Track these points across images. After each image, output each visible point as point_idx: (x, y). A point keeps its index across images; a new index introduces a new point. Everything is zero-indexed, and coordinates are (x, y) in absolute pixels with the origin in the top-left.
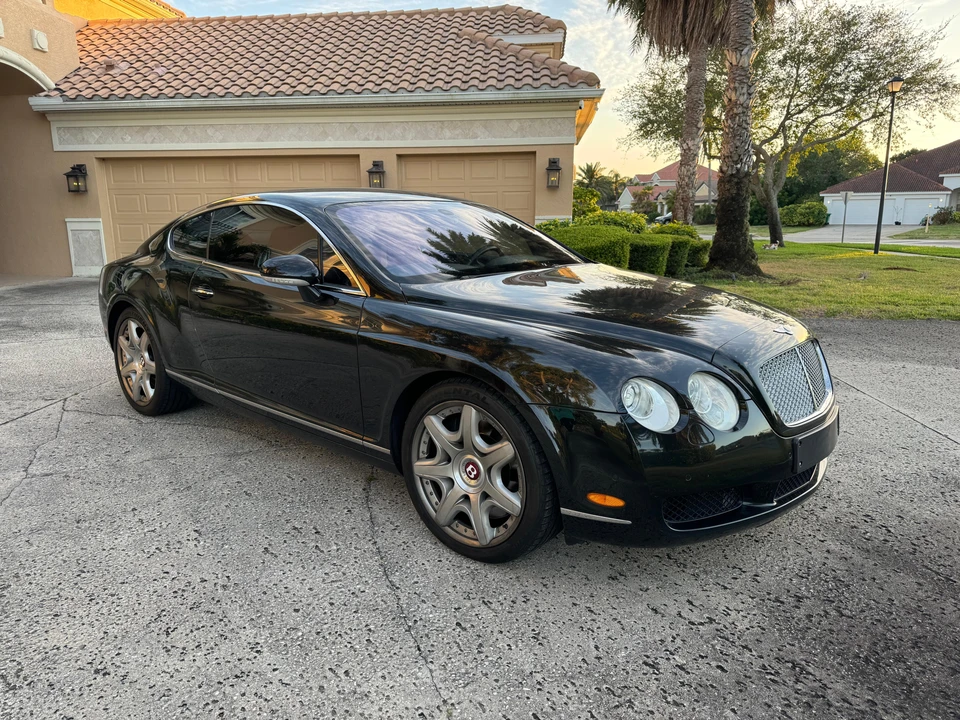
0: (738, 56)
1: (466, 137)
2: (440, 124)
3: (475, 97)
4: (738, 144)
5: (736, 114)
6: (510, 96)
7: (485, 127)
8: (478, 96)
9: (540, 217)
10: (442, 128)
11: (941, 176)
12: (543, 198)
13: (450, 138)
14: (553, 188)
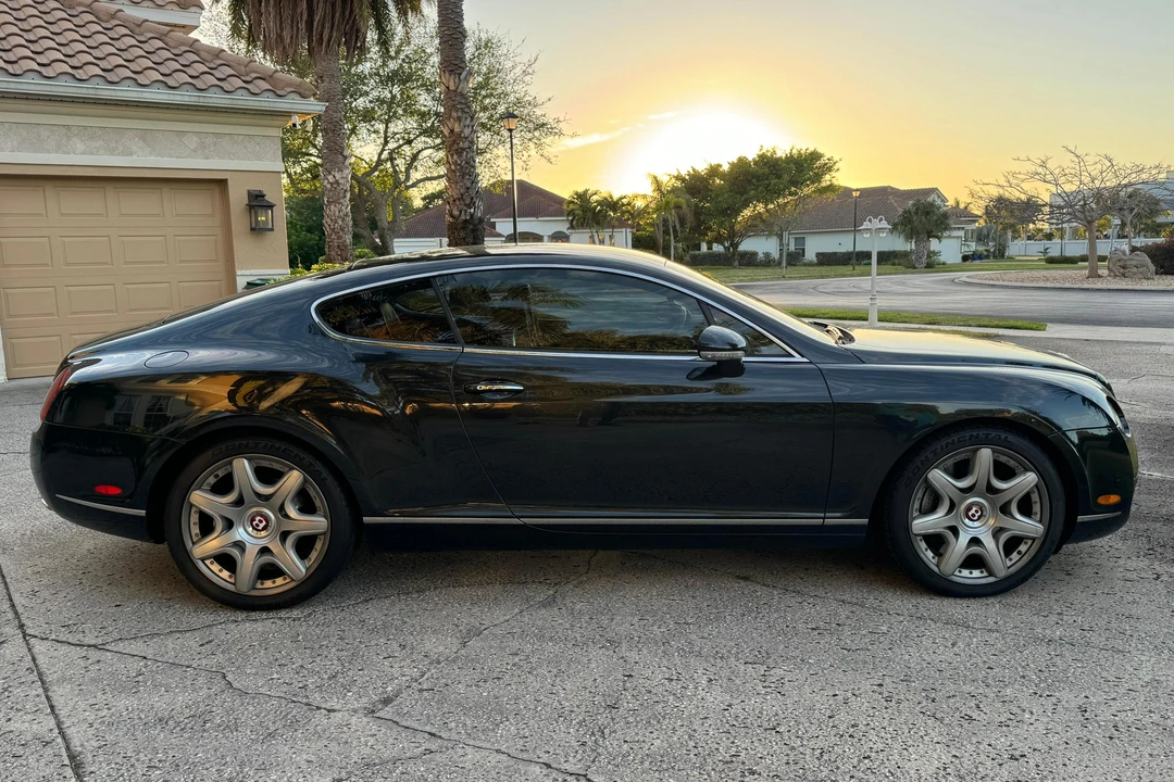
0: (457, 80)
1: (112, 152)
2: (64, 130)
3: (135, 95)
4: (469, 185)
5: (463, 149)
6: (193, 99)
7: (144, 140)
8: (140, 95)
9: (244, 272)
10: (69, 138)
11: (492, 220)
12: (243, 245)
13: (84, 153)
14: (257, 230)
